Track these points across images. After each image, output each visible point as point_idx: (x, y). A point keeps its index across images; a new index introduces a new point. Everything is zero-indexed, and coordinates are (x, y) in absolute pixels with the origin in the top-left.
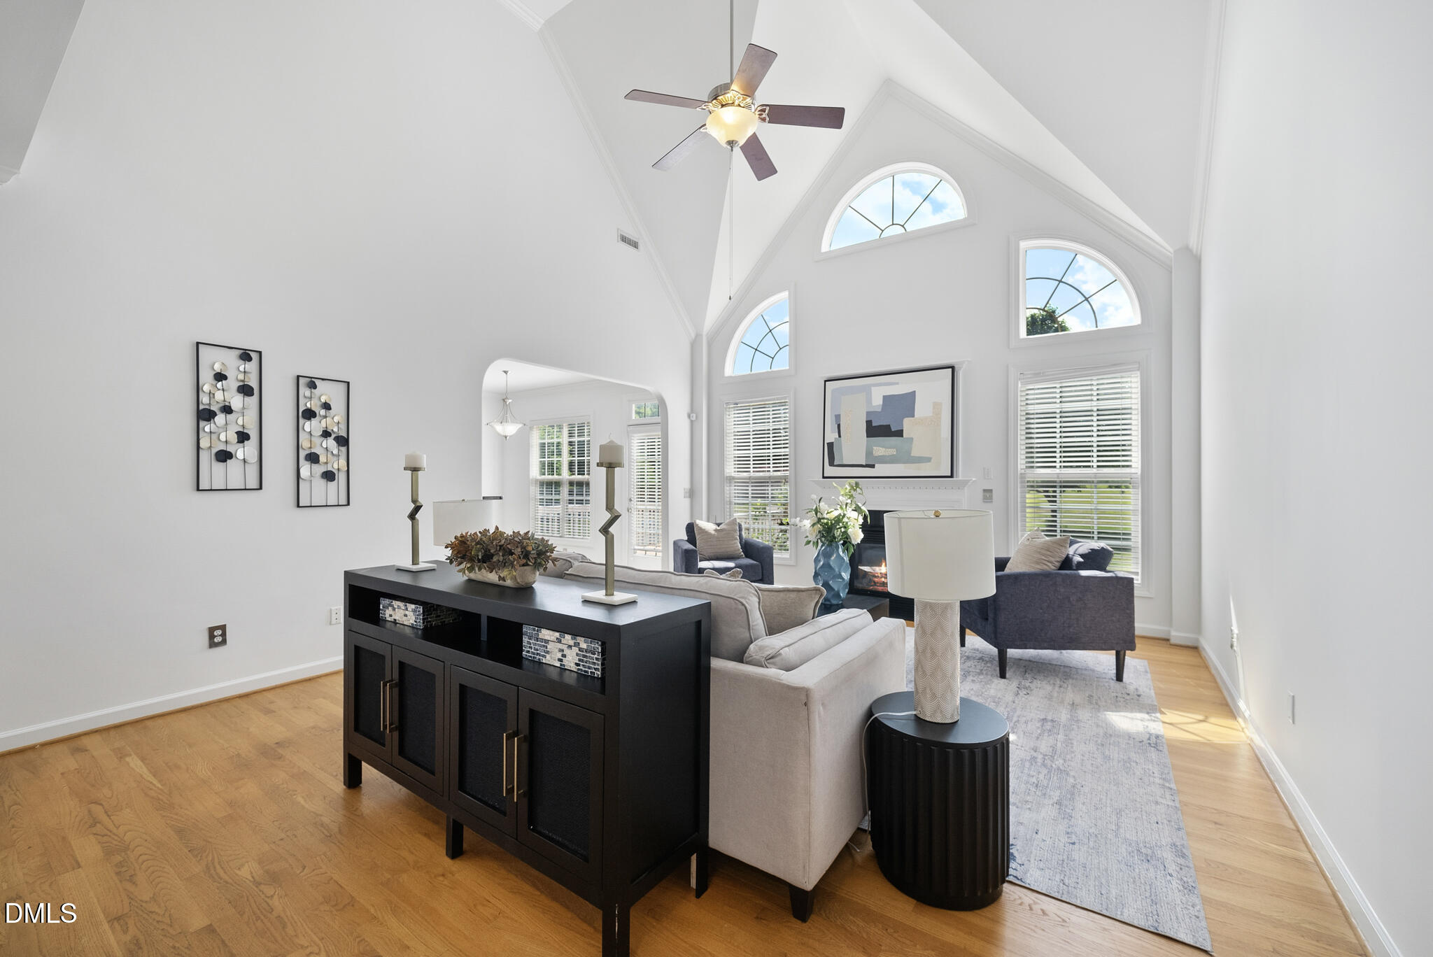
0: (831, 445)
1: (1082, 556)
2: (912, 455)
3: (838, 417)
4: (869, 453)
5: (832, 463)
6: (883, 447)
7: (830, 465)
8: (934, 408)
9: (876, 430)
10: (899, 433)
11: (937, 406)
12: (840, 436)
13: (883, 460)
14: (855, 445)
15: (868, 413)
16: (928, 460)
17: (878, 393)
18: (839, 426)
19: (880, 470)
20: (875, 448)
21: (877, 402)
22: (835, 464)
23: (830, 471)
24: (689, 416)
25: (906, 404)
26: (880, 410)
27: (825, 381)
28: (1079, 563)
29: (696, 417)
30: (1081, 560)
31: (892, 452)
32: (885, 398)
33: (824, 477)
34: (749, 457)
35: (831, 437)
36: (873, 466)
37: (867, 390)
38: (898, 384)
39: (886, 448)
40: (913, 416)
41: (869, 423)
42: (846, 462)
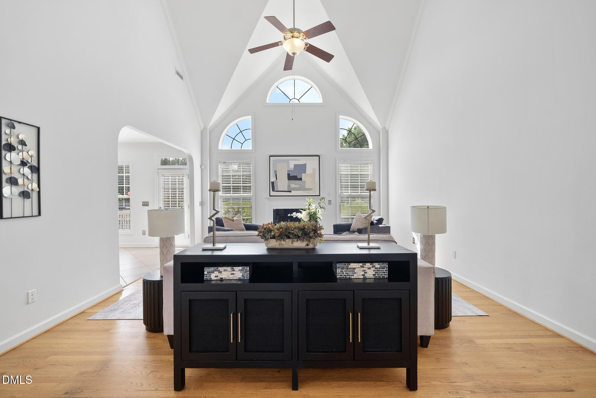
0: (273, 183)
1: (376, 220)
2: (305, 187)
3: (276, 172)
4: (289, 186)
5: (273, 190)
6: (294, 184)
8: (313, 170)
9: (291, 178)
10: (301, 179)
11: (314, 170)
12: (277, 179)
13: (295, 189)
14: (283, 183)
15: (288, 171)
16: (312, 189)
17: (292, 163)
18: (276, 175)
19: (293, 193)
20: (291, 184)
21: (292, 166)
22: (275, 190)
23: (273, 193)
24: (201, 166)
25: (303, 168)
26: (293, 170)
27: (270, 156)
28: (376, 223)
29: (204, 167)
31: (298, 186)
32: (295, 165)
33: (270, 196)
34: (231, 187)
35: (273, 179)
36: (291, 192)
37: (288, 161)
38: (299, 160)
40: (306, 173)
41: (289, 175)
42: (279, 190)
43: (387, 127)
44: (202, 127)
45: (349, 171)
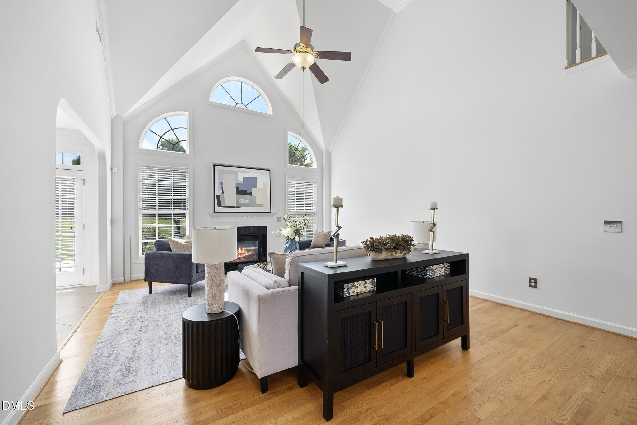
0: (218, 197)
2: (256, 203)
3: (221, 183)
4: (238, 202)
6: (243, 199)
7: (218, 206)
8: (263, 185)
9: (240, 192)
10: (251, 194)
11: (265, 184)
12: (223, 192)
13: (244, 205)
14: (230, 198)
15: (237, 184)
16: (262, 205)
17: (242, 175)
18: (222, 188)
19: (243, 209)
20: (240, 199)
21: (241, 179)
22: (221, 206)
23: (218, 209)
24: (112, 169)
25: (253, 182)
26: (242, 183)
27: (214, 165)
29: (117, 170)
31: (248, 201)
32: (245, 178)
33: (215, 212)
34: (156, 199)
35: (218, 192)
36: (240, 207)
37: (236, 173)
38: (249, 173)
39: (245, 200)
40: (256, 188)
41: (237, 188)
42: (226, 205)
43: (330, 150)
44: (115, 114)
45: (296, 188)
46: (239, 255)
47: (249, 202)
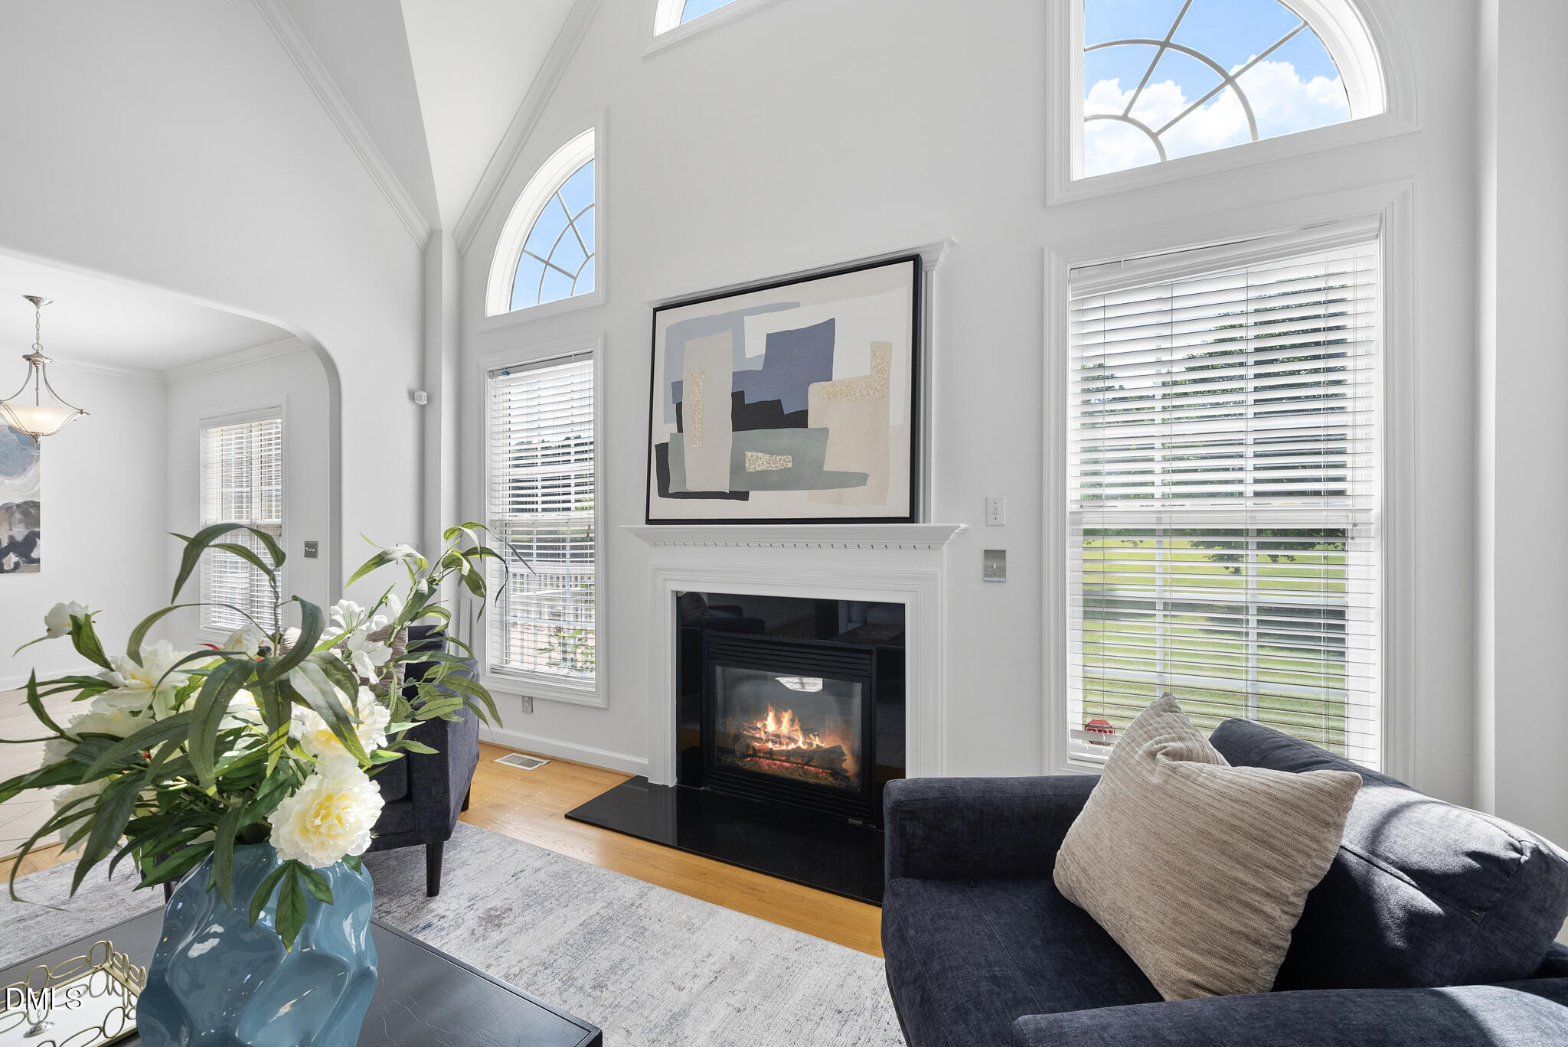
0: (663, 449)
2: (826, 468)
3: (677, 388)
4: (737, 466)
5: (664, 492)
6: (764, 451)
7: (661, 495)
8: (874, 356)
9: (751, 414)
10: (799, 419)
11: (880, 351)
12: (680, 429)
13: (766, 481)
14: (709, 449)
15: (737, 376)
16: (860, 479)
17: (759, 329)
18: (680, 407)
19: (760, 504)
20: (749, 454)
21: (755, 348)
22: (671, 491)
23: (663, 507)
24: (412, 396)
25: (814, 349)
26: (759, 367)
27: (656, 310)
29: (429, 398)
30: (1426, 903)
31: (784, 462)
32: (771, 338)
33: (649, 521)
34: (535, 480)
35: (664, 432)
36: (743, 496)
37: (735, 323)
38: (797, 305)
39: (772, 454)
40: (829, 378)
41: (738, 397)
42: (691, 487)
44: (423, 233)
46: (767, 741)
47: (790, 465)
